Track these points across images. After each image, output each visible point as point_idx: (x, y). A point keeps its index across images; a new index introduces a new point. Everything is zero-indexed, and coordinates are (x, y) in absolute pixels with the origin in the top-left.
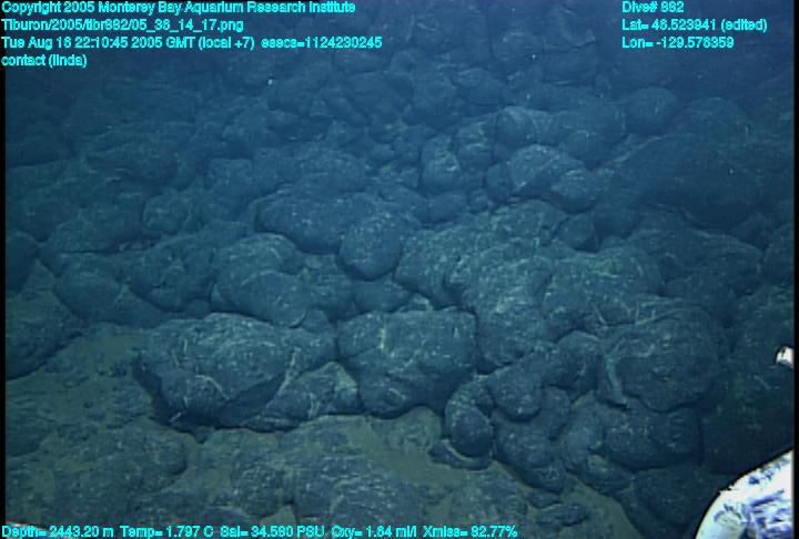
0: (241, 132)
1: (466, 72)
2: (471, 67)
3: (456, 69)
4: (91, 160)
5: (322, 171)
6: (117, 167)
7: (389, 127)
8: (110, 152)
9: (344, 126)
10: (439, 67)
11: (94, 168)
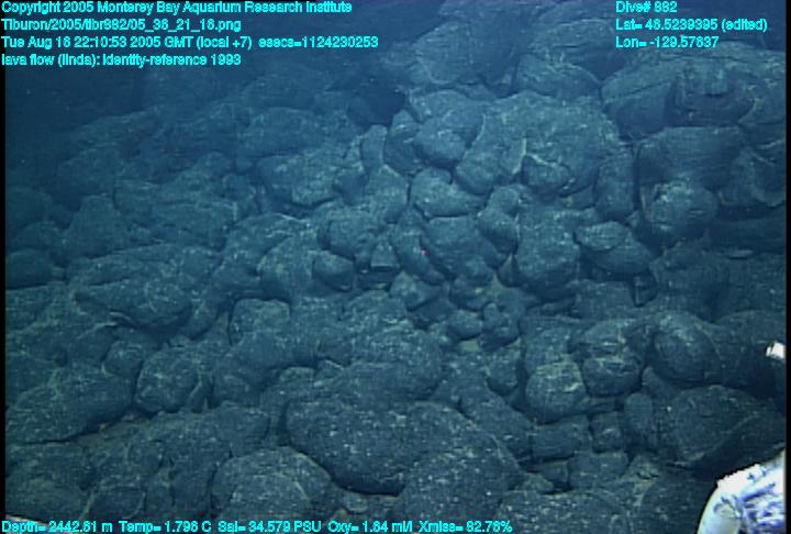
0: (280, 269)
1: (597, 228)
2: (605, 220)
3: (581, 222)
4: (80, 298)
5: (380, 360)
6: (112, 311)
7: (478, 291)
8: (106, 287)
9: (416, 281)
10: (557, 216)
11: (84, 309)
